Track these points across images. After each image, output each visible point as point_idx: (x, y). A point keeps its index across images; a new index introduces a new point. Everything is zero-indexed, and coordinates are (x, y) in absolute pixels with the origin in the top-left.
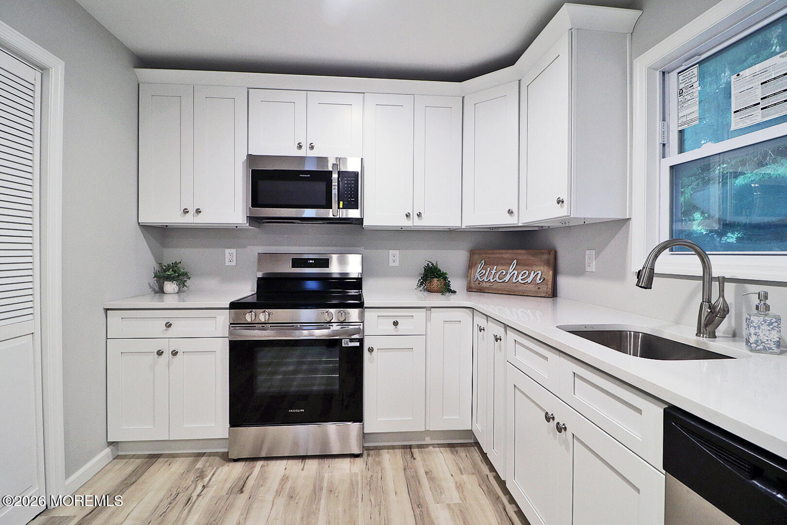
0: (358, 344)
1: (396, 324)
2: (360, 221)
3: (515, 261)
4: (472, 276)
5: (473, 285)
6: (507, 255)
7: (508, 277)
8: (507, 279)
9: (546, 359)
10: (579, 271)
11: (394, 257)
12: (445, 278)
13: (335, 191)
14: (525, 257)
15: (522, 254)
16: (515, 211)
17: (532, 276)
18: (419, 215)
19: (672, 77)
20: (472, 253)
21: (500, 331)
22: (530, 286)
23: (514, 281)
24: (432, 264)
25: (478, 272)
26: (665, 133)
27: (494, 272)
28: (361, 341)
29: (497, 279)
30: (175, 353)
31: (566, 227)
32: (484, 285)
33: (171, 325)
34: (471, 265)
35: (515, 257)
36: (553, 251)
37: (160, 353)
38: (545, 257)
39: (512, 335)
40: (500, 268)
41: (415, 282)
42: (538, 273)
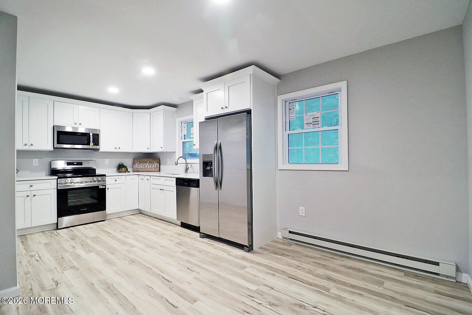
0: (104, 187)
1: (116, 180)
2: (98, 149)
3: (148, 162)
4: (135, 167)
5: (135, 170)
6: (146, 160)
7: (147, 166)
8: (146, 167)
9: (160, 179)
10: (166, 164)
11: (107, 161)
12: (126, 168)
13: (91, 139)
14: (151, 161)
15: (151, 160)
16: (149, 148)
17: (154, 166)
18: (119, 148)
19: (183, 123)
20: (134, 160)
21: (149, 177)
22: (153, 169)
23: (148, 167)
24: (122, 164)
25: (136, 166)
26: (182, 135)
27: (142, 165)
28: (105, 186)
29: (143, 167)
30: (34, 196)
31: (162, 153)
32: (139, 169)
33: (32, 186)
34: (134, 163)
35: (148, 160)
36: (159, 159)
37: (28, 196)
38: (157, 160)
39: (152, 177)
40: (144, 164)
41: (115, 169)
42: (156, 165)
